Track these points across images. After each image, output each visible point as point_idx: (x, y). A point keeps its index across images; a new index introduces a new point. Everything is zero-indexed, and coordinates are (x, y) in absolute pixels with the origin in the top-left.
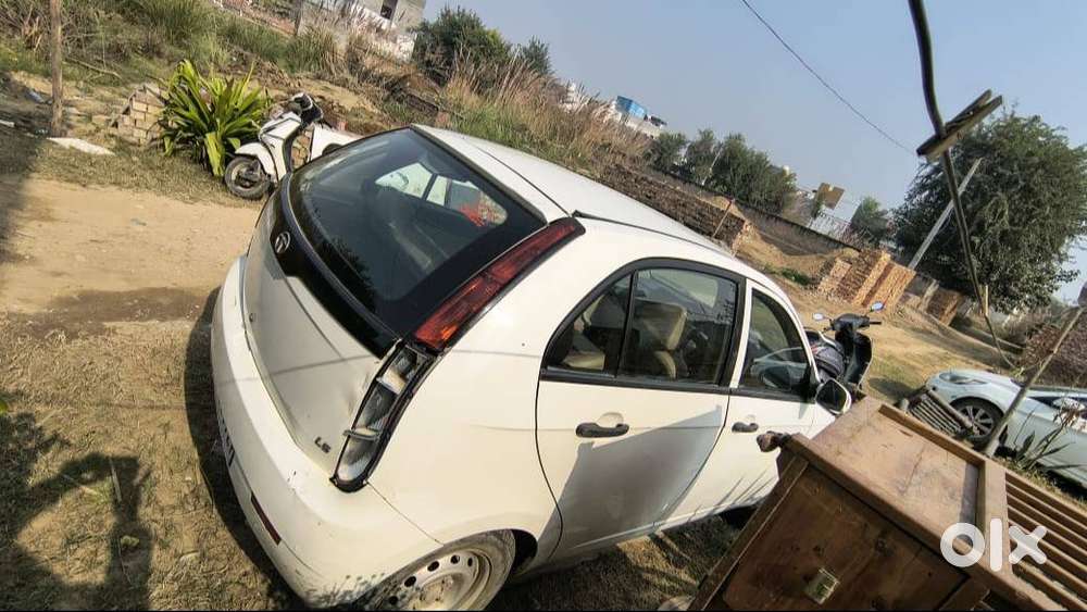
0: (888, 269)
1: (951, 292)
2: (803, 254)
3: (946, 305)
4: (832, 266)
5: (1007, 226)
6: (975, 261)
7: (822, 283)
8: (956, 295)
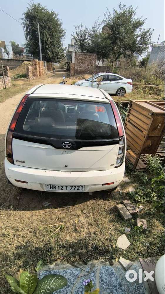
0: (39, 63)
1: (49, 63)
2: (15, 68)
3: (50, 67)
4: (29, 69)
5: (51, 41)
6: (50, 53)
7: (30, 75)
8: (50, 63)
